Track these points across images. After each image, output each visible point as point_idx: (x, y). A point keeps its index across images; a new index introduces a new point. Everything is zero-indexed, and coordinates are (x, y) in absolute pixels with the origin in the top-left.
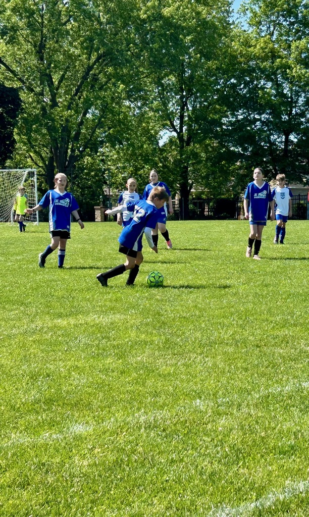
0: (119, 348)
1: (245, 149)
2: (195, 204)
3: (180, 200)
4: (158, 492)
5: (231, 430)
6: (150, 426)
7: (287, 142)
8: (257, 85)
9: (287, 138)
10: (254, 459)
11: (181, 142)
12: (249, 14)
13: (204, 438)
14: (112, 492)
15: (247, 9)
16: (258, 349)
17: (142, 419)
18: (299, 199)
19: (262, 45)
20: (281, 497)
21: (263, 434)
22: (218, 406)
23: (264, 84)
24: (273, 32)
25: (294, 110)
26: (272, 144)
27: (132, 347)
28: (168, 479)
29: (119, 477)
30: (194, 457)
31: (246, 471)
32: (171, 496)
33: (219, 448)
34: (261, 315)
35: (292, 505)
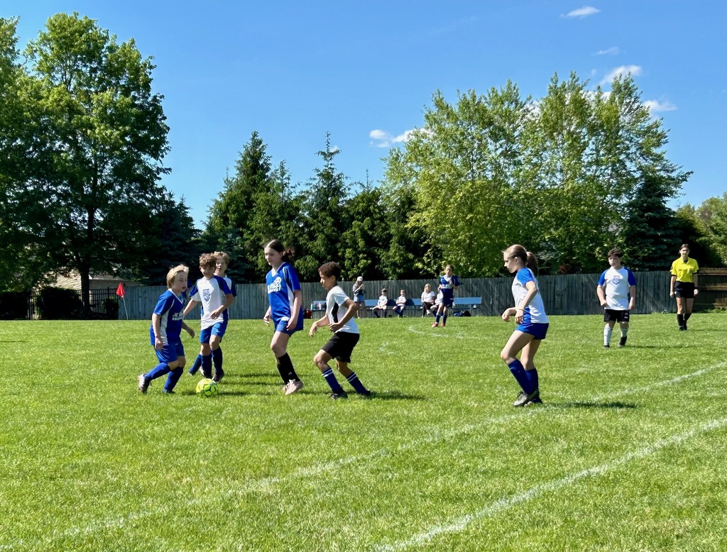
1: (37, 230)
7: (91, 220)
8: (51, 148)
9: (91, 217)
12: (39, 58)
15: (36, 51)
16: (52, 482)
18: (108, 294)
19: (56, 96)
23: (60, 147)
24: (70, 81)
25: (99, 180)
26: (72, 224)
34: (56, 439)
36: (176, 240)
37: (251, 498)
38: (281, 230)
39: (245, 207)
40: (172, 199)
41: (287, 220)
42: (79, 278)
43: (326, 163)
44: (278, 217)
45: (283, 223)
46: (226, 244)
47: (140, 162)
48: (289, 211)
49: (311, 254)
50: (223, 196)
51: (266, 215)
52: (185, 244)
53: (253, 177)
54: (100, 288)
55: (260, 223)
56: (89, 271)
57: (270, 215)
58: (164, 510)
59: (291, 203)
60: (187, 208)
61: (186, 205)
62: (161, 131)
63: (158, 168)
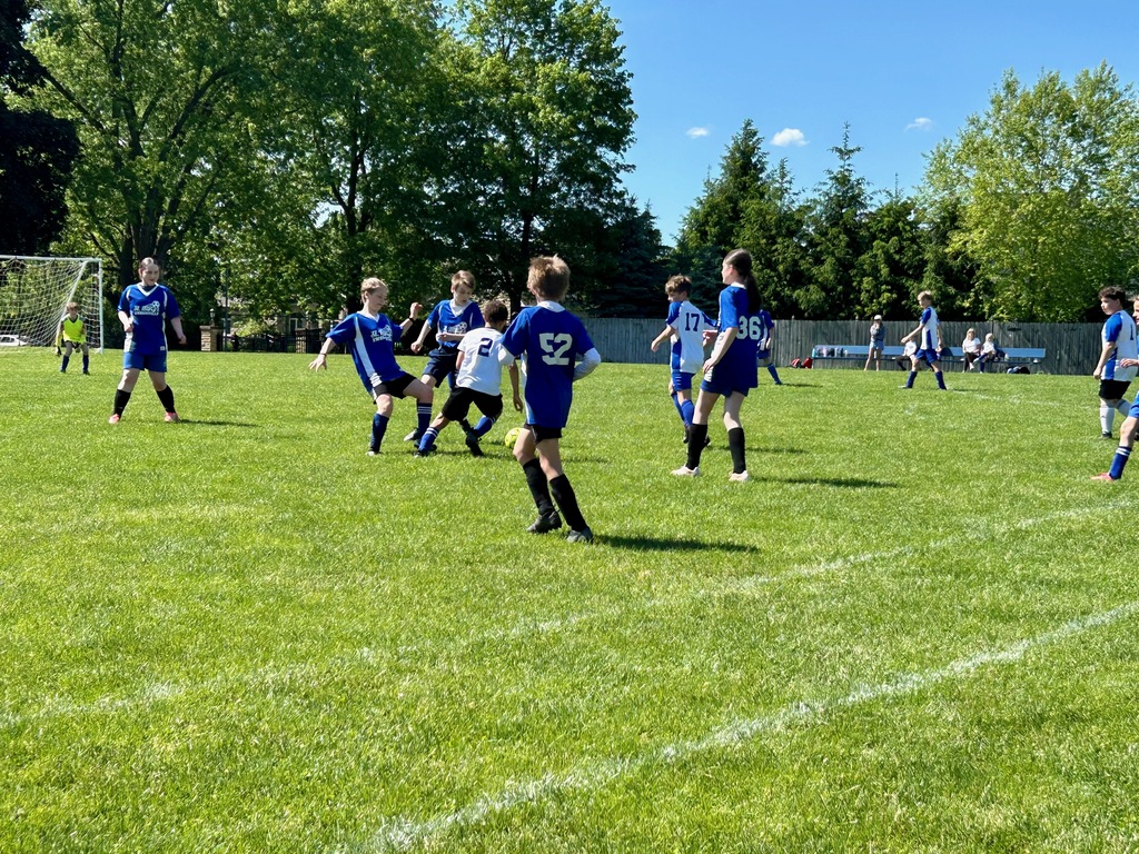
0: (234, 560)
4: (292, 797)
5: (418, 697)
6: (282, 691)
7: (528, 230)
9: (527, 226)
10: (454, 745)
11: (352, 224)
12: (470, 16)
13: (373, 709)
14: (214, 796)
15: (467, 8)
16: (469, 567)
17: (269, 678)
19: (489, 69)
20: (498, 807)
21: (471, 705)
22: (399, 659)
24: (509, 48)
25: (540, 178)
26: (502, 234)
27: (257, 559)
28: (309, 775)
29: (227, 771)
30: (356, 741)
31: (441, 763)
32: (313, 804)
33: (397, 727)
34: (475, 512)
35: (516, 821)
36: (636, 258)
37: (730, 601)
38: (776, 250)
39: (730, 219)
40: (634, 206)
41: (785, 236)
43: (842, 163)
44: (774, 232)
45: (780, 240)
46: (702, 266)
47: (596, 157)
48: (789, 225)
49: (817, 281)
51: (758, 230)
52: (648, 265)
53: (743, 178)
55: (748, 239)
56: (521, 296)
57: (763, 228)
58: (614, 611)
59: (792, 215)
60: (654, 218)
61: (652, 214)
62: (625, 119)
63: (618, 164)
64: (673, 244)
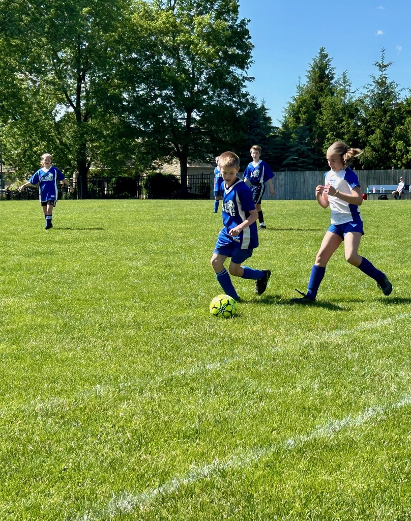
0: (12, 333)
1: (147, 126)
2: (94, 183)
3: (78, 179)
4: (56, 482)
5: (133, 415)
6: (47, 414)
7: (190, 120)
8: (158, 60)
9: (189, 115)
10: (157, 444)
11: (79, 117)
13: (104, 424)
14: (6, 484)
17: (39, 406)
18: (202, 178)
19: (164, 20)
20: (185, 482)
21: (166, 418)
22: (119, 392)
24: (173, 6)
25: (196, 86)
27: (27, 331)
28: (66, 467)
29: (13, 467)
30: (95, 444)
31: (149, 457)
32: (69, 486)
33: (120, 435)
35: (197, 491)
36: (257, 135)
37: (323, 346)
39: (314, 109)
40: (255, 102)
41: (348, 118)
42: (179, 165)
43: (381, 73)
44: (341, 116)
45: (345, 120)
46: (297, 138)
47: (230, 73)
48: (351, 111)
49: (370, 145)
50: (295, 99)
52: (265, 139)
53: (321, 84)
54: (195, 173)
55: (325, 121)
56: (186, 160)
57: (334, 114)
58: (253, 355)
59: (351, 106)
60: (267, 109)
61: (266, 107)
62: (246, 48)
63: (244, 77)
64: (280, 126)
